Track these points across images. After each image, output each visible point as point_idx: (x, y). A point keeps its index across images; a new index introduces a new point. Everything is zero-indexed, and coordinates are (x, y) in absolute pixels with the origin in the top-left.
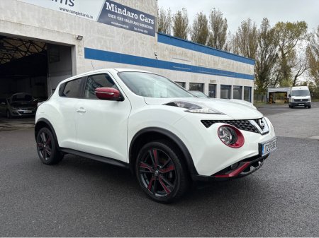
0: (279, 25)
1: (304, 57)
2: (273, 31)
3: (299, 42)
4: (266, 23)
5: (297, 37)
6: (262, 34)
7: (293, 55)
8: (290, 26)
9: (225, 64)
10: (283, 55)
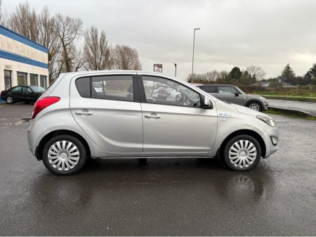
3: (77, 36)
5: (76, 31)
9: (20, 48)
10: (64, 46)
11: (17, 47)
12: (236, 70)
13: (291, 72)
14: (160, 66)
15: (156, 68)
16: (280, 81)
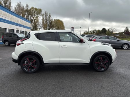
0: (32, 8)
1: (42, 22)
2: (30, 10)
3: (39, 16)
4: (27, 6)
5: (39, 14)
6: (26, 10)
7: (38, 21)
8: (36, 9)
9: (21, 22)
10: (34, 20)
11: (20, 21)
12: (104, 29)
13: (128, 29)
14: (73, 28)
15: (72, 29)
16: (124, 34)
